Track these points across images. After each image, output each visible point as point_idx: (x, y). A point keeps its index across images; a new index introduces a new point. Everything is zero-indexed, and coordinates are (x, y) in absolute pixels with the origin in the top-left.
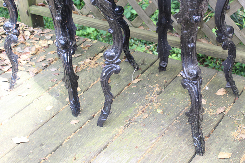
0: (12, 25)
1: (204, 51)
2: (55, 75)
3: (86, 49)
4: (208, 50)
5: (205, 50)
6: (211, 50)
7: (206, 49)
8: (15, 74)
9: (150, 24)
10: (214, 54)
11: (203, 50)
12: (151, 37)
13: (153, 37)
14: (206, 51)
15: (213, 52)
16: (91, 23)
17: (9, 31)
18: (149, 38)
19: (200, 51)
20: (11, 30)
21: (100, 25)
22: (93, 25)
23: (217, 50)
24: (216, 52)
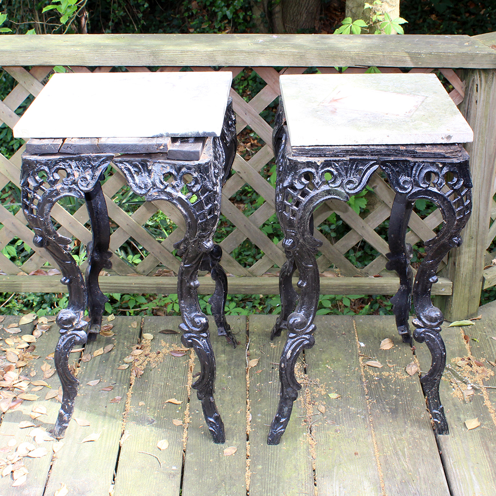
0: (75, 313)
1: (339, 289)
2: (107, 392)
3: (110, 335)
4: (346, 286)
5: (340, 287)
6: (351, 286)
7: (342, 286)
8: (70, 404)
9: (230, 266)
10: (355, 291)
11: (337, 289)
12: (242, 285)
13: (245, 285)
14: (341, 289)
15: (354, 287)
16: (112, 286)
17: (70, 326)
18: (237, 288)
19: (332, 291)
20: (74, 324)
21: (133, 285)
22: (118, 288)
23: (360, 283)
24: (359, 286)
